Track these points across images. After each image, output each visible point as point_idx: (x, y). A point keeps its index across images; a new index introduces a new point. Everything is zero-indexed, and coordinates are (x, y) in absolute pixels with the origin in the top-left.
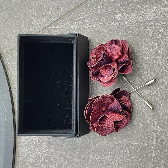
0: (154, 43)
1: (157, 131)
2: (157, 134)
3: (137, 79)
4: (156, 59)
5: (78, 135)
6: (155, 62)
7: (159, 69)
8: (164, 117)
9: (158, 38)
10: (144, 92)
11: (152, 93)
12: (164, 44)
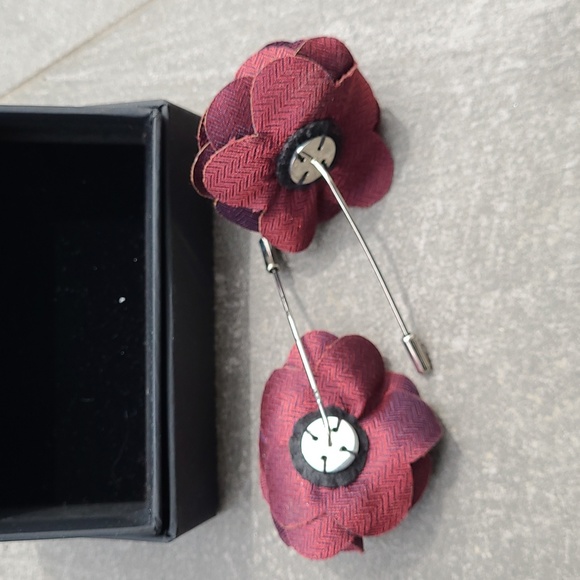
0: (480, 146)
1: (495, 504)
2: (496, 516)
3: (414, 291)
4: (487, 209)
5: (172, 531)
6: (484, 221)
7: (502, 250)
8: (525, 447)
9: (494, 123)
10: (440, 343)
11: (476, 347)
12: (520, 148)
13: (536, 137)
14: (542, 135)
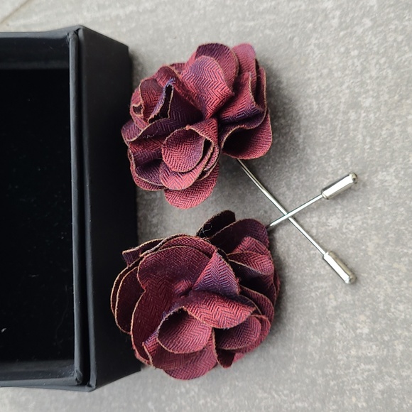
0: (347, 51)
1: (368, 360)
2: (369, 370)
3: (295, 178)
4: (355, 106)
5: (93, 382)
6: (353, 115)
7: (368, 140)
8: (393, 310)
9: (359, 30)
10: (318, 222)
11: (348, 224)
12: (383, 50)
13: (395, 40)
14: (400, 38)
